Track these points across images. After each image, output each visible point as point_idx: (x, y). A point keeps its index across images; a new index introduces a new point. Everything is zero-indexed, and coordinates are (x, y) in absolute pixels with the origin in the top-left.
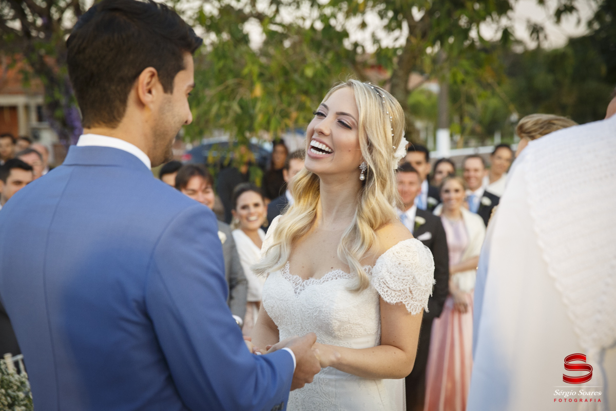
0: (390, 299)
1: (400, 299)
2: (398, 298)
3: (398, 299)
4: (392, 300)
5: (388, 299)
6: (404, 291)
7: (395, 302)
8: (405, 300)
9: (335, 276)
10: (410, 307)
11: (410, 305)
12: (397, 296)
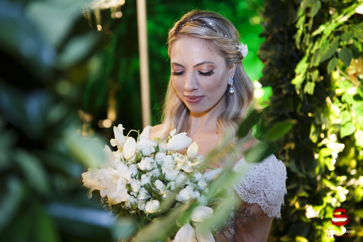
1: (255, 201)
3: (254, 201)
4: (249, 200)
5: (246, 199)
6: (258, 194)
7: (251, 203)
8: (260, 202)
10: (266, 209)
11: (265, 207)
12: (253, 198)
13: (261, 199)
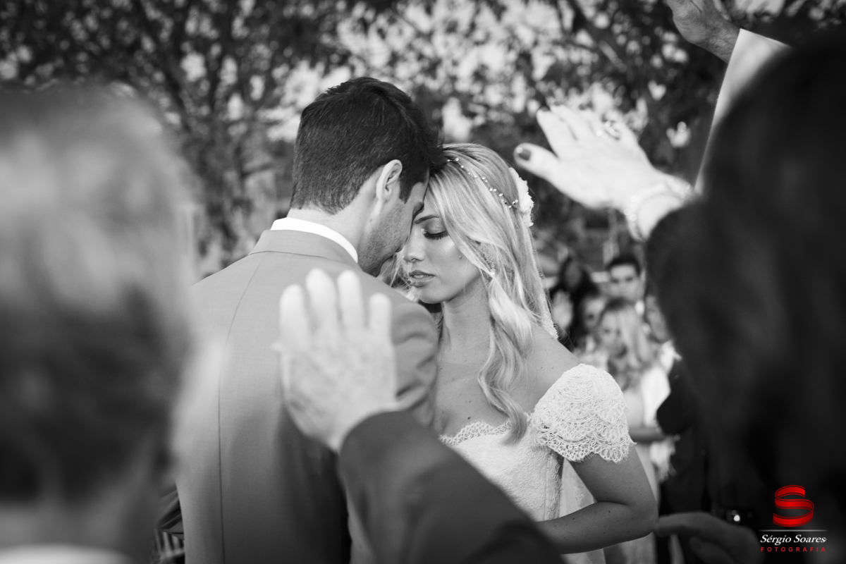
0: (575, 456)
1: (589, 450)
2: (585, 449)
3: (586, 451)
4: (578, 456)
5: (573, 457)
7: (583, 457)
8: (597, 448)
9: (477, 431)
10: (608, 454)
11: (606, 451)
12: (583, 448)
13: (597, 443)
